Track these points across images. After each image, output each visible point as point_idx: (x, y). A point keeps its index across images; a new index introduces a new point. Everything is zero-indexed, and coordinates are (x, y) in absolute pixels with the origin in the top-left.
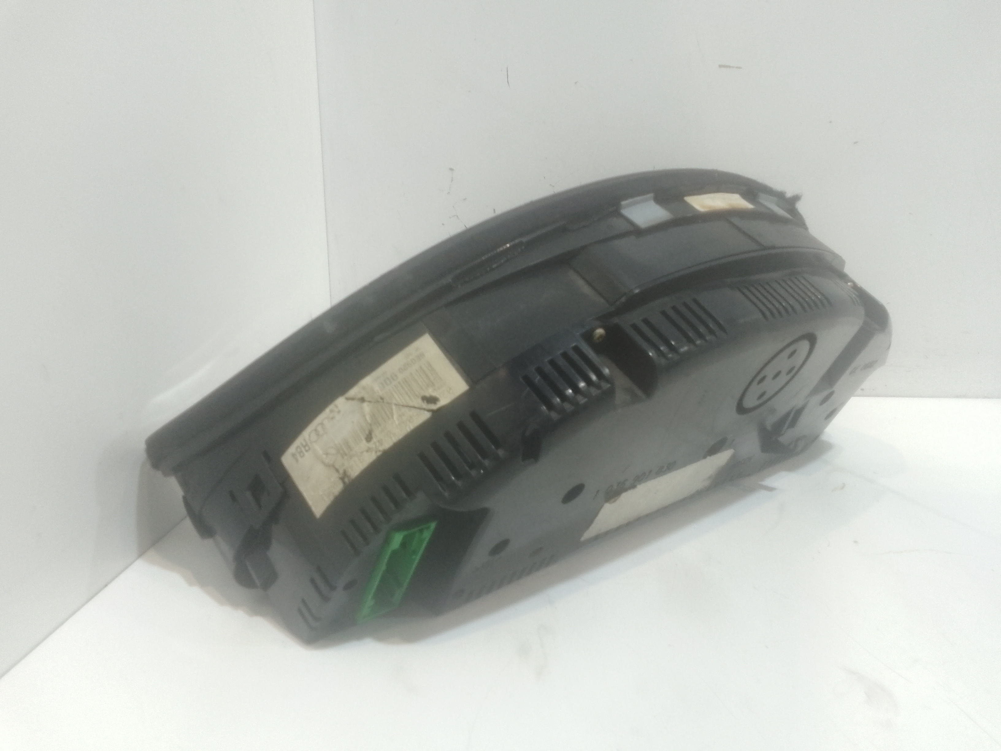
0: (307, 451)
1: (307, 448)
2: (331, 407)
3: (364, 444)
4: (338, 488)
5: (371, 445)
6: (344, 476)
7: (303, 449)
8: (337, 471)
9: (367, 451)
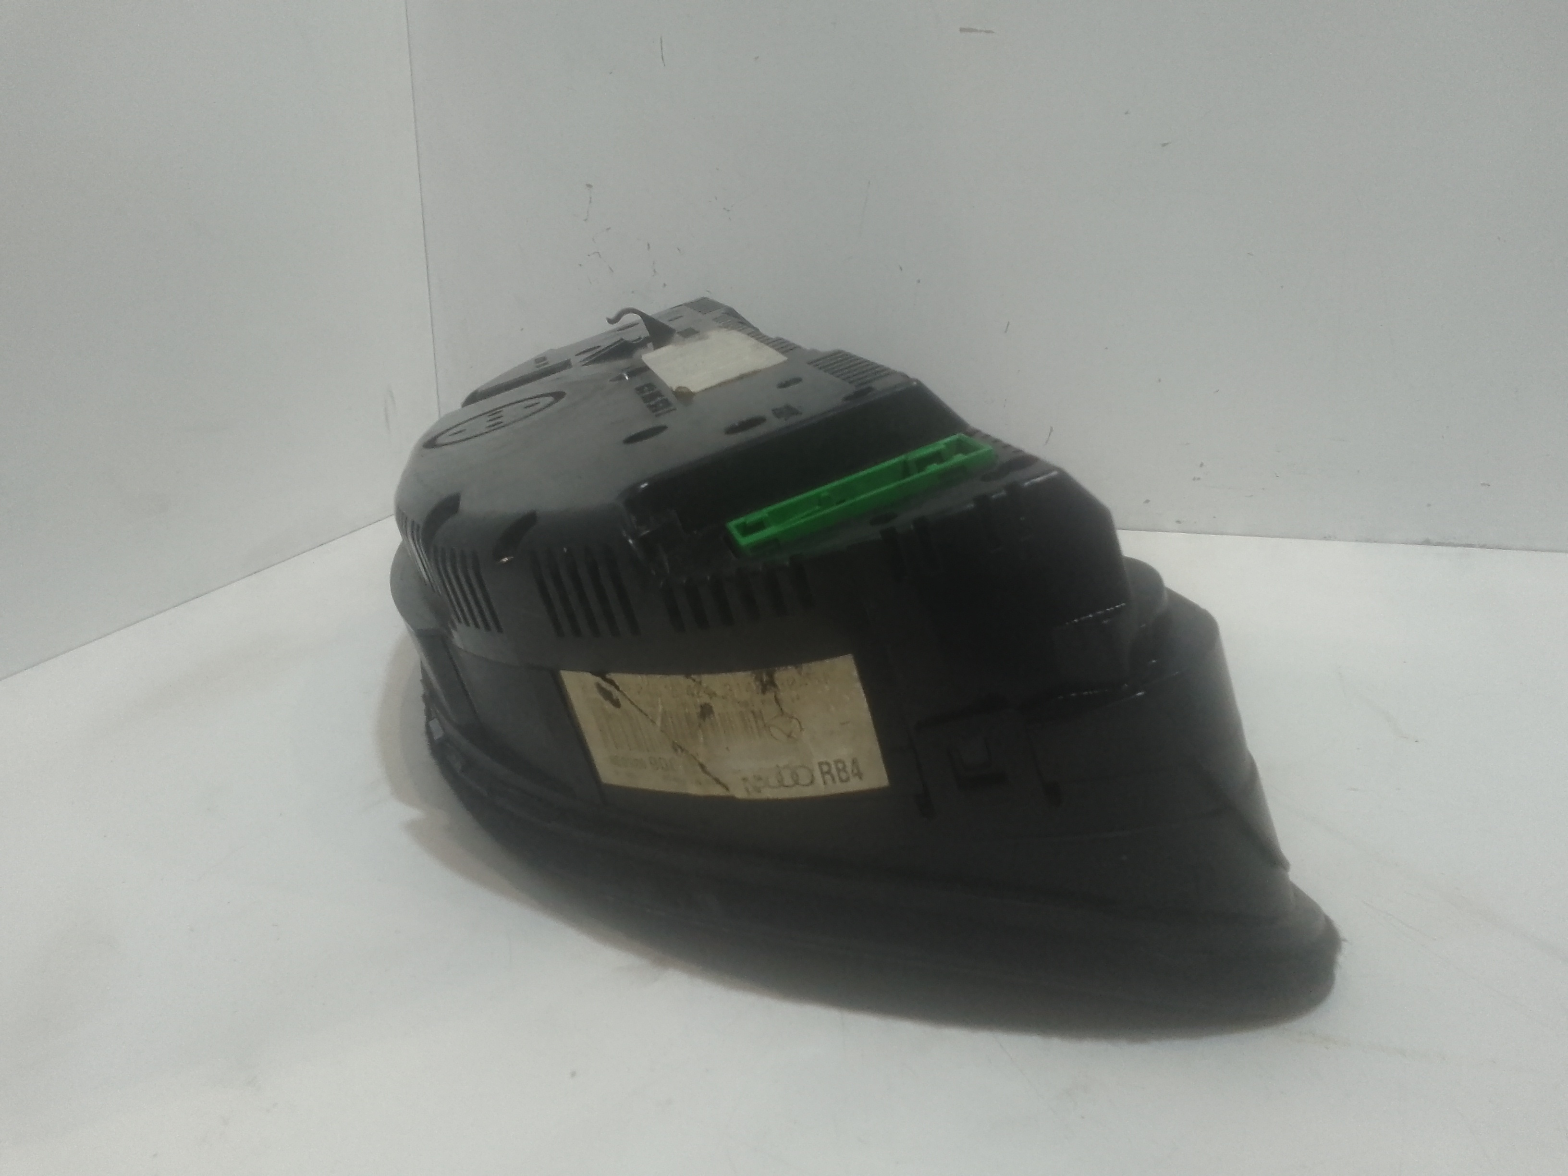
0: (828, 764)
1: (825, 768)
2: (755, 796)
3: (717, 706)
4: (784, 675)
5: (705, 699)
6: (767, 685)
7: (834, 771)
8: (777, 701)
9: (715, 694)
